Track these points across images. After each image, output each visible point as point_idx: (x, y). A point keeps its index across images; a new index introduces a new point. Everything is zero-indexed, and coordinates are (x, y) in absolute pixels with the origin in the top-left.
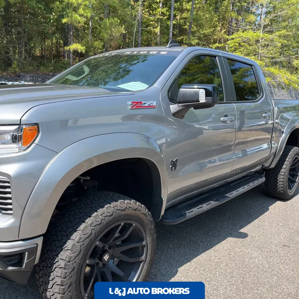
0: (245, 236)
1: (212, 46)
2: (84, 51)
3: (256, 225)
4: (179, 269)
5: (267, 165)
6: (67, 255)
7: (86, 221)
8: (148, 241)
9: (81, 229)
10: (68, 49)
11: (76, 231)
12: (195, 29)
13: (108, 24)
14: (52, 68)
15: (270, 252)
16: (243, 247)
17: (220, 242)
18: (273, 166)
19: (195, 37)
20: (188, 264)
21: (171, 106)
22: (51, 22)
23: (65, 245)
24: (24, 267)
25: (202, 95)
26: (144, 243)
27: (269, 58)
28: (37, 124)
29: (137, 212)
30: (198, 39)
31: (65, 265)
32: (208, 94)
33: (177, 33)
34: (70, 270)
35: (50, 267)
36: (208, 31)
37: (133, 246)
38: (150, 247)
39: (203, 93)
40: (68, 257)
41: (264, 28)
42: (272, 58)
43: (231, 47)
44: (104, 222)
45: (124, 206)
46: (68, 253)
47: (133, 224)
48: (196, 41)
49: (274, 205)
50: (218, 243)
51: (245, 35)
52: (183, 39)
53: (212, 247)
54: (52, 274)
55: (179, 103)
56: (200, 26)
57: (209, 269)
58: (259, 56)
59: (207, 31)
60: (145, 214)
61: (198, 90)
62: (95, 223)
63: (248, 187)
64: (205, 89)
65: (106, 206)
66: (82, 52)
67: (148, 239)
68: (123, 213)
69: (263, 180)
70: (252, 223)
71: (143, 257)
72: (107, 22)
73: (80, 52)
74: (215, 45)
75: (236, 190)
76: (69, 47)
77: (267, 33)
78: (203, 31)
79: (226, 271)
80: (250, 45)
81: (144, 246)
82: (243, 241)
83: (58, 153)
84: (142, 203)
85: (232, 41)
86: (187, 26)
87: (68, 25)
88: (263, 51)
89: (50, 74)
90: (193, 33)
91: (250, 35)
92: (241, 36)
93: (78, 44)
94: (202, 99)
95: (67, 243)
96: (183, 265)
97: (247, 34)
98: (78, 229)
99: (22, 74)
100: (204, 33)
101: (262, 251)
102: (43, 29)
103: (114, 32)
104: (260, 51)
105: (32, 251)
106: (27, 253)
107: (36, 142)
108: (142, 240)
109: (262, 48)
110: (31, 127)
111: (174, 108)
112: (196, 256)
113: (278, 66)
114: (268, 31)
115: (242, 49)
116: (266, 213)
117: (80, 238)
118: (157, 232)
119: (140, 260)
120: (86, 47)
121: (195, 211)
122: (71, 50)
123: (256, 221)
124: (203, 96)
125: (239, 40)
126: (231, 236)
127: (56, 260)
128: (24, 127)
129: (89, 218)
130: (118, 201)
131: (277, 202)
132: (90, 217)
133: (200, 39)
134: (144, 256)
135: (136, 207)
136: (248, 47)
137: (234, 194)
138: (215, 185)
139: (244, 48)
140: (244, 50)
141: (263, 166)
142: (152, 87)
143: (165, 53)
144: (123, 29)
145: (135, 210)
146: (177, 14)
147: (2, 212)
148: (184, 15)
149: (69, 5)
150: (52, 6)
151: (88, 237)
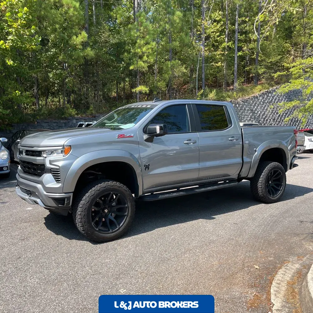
2: (148, 91)
8: (129, 205)
9: (90, 192)
10: (135, 91)
11: (87, 192)
13: (170, 66)
18: (250, 176)
19: (262, 67)
22: (121, 69)
23: (83, 198)
24: (65, 205)
26: (126, 205)
28: (70, 146)
29: (120, 188)
30: (265, 68)
31: (82, 206)
32: (161, 129)
33: (245, 63)
34: (84, 209)
39: (158, 128)
44: (101, 190)
45: (112, 184)
46: (84, 201)
47: (118, 194)
48: (263, 70)
52: (251, 69)
54: (77, 211)
55: (148, 134)
59: (273, 59)
60: (126, 190)
61: (156, 127)
62: (96, 190)
64: (160, 126)
65: (103, 183)
66: (145, 93)
68: (112, 187)
71: (126, 214)
74: (277, 74)
76: (135, 89)
78: (269, 59)
81: (127, 207)
83: (79, 158)
84: (124, 185)
86: (255, 55)
87: (135, 71)
90: (260, 62)
92: (303, 63)
93: (142, 87)
94: (158, 132)
99: (97, 115)
102: (115, 76)
105: (69, 198)
106: (66, 199)
107: (70, 153)
110: (68, 147)
111: (145, 137)
117: (89, 196)
119: (125, 214)
120: (150, 88)
121: (166, 196)
122: (137, 92)
127: (79, 205)
128: (65, 147)
130: (109, 182)
132: (94, 187)
135: (119, 186)
141: (239, 175)
144: (183, 68)
145: (120, 187)
146: (243, 46)
147: (56, 182)
148: (251, 45)
149: (135, 54)
150: (121, 56)
151: (93, 195)
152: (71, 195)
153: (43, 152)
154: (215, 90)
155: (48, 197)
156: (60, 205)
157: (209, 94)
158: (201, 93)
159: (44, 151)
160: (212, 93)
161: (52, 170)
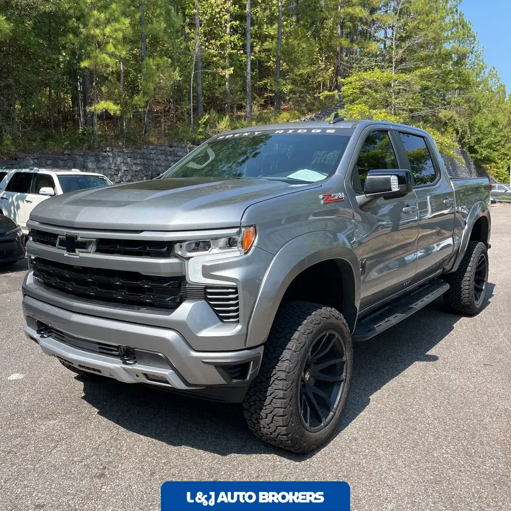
0: (434, 358)
1: (319, 95)
2: (118, 112)
3: (445, 346)
4: (371, 397)
5: (448, 268)
6: (287, 366)
7: (299, 329)
8: (347, 356)
9: (296, 338)
10: (93, 110)
11: (290, 340)
12: (284, 66)
13: (153, 67)
14: (68, 142)
15: (471, 372)
16: (437, 370)
17: (407, 367)
18: (455, 269)
19: (288, 81)
20: (379, 391)
21: (356, 197)
22: (61, 66)
23: (282, 356)
24: (248, 379)
25: (394, 182)
26: (344, 359)
27: (406, 111)
28: (254, 226)
29: (339, 321)
30: (292, 84)
31: (286, 376)
32: (401, 181)
34: (290, 382)
35: (266, 382)
36: (308, 70)
37: (333, 362)
38: (349, 364)
39: (396, 180)
40: (288, 367)
41: (397, 65)
42: (411, 111)
43: (348, 96)
44: (315, 331)
45: (329, 314)
46: (286, 364)
47: (335, 335)
48: (289, 87)
49: (458, 322)
50: (405, 369)
51: (367, 76)
52: (266, 84)
53: (399, 373)
54: (270, 388)
55: (366, 193)
56: (294, 62)
57: (405, 394)
58: (392, 108)
59: (305, 71)
61: (389, 176)
62: (307, 331)
63: (433, 296)
64: (397, 176)
65: (313, 313)
66: (115, 115)
67: (347, 355)
68: (329, 321)
69: (447, 287)
70: (439, 345)
71: (343, 376)
72: (151, 63)
73: (112, 114)
74: (323, 93)
75: (420, 300)
76: (93, 107)
77: (402, 72)
78: (299, 70)
79: (427, 395)
80: (376, 91)
82: (436, 364)
83: (274, 255)
85: (350, 86)
86: (271, 62)
88: (397, 101)
89: (65, 153)
90: (283, 74)
91: (377, 75)
92: (363, 79)
93: (109, 103)
94: (395, 187)
95: (283, 353)
96: (373, 393)
97: (372, 74)
98: (292, 338)
99: (21, 155)
100: (300, 75)
101: (461, 372)
103: (163, 79)
104: (394, 101)
105: (256, 359)
106: (252, 362)
107: (254, 245)
108: (341, 355)
109: (396, 96)
110: (249, 229)
111: (360, 198)
112: (384, 383)
113: (421, 123)
114: (403, 69)
115: (365, 98)
116: (452, 332)
117: (296, 348)
118: (354, 348)
119: (340, 379)
120: (121, 106)
121: (383, 326)
122: (98, 112)
123: (442, 342)
124: (396, 183)
125: (359, 84)
126: (418, 360)
127: (273, 373)
128: (243, 229)
129: (300, 327)
130: (321, 309)
131: (461, 319)
132: (301, 325)
133: (294, 82)
134: (344, 374)
136: (374, 94)
137: (420, 304)
138: (394, 296)
139: (368, 97)
140: (368, 99)
141: (443, 269)
142: (334, 176)
143: (333, 131)
144: (176, 73)
145: (337, 318)
146: (255, 43)
147: (222, 321)
148: (267, 45)
149: (90, 39)
150: (62, 40)
151: (303, 347)
152: (261, 350)
153: (178, 245)
154: (228, 116)
155: (204, 362)
156: (234, 381)
157: (218, 123)
158: (205, 120)
159: (181, 242)
160: (222, 120)
161: (209, 291)
